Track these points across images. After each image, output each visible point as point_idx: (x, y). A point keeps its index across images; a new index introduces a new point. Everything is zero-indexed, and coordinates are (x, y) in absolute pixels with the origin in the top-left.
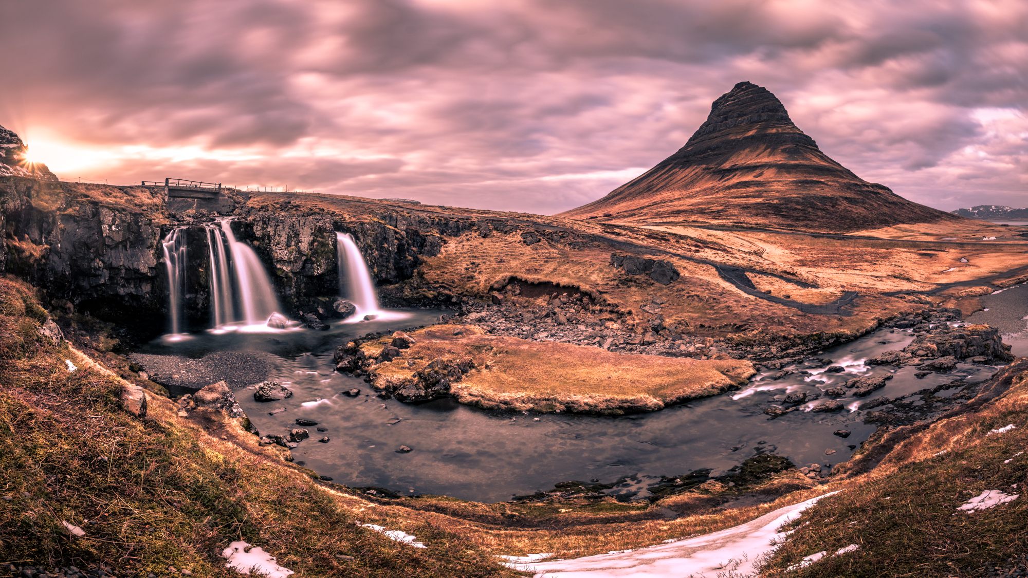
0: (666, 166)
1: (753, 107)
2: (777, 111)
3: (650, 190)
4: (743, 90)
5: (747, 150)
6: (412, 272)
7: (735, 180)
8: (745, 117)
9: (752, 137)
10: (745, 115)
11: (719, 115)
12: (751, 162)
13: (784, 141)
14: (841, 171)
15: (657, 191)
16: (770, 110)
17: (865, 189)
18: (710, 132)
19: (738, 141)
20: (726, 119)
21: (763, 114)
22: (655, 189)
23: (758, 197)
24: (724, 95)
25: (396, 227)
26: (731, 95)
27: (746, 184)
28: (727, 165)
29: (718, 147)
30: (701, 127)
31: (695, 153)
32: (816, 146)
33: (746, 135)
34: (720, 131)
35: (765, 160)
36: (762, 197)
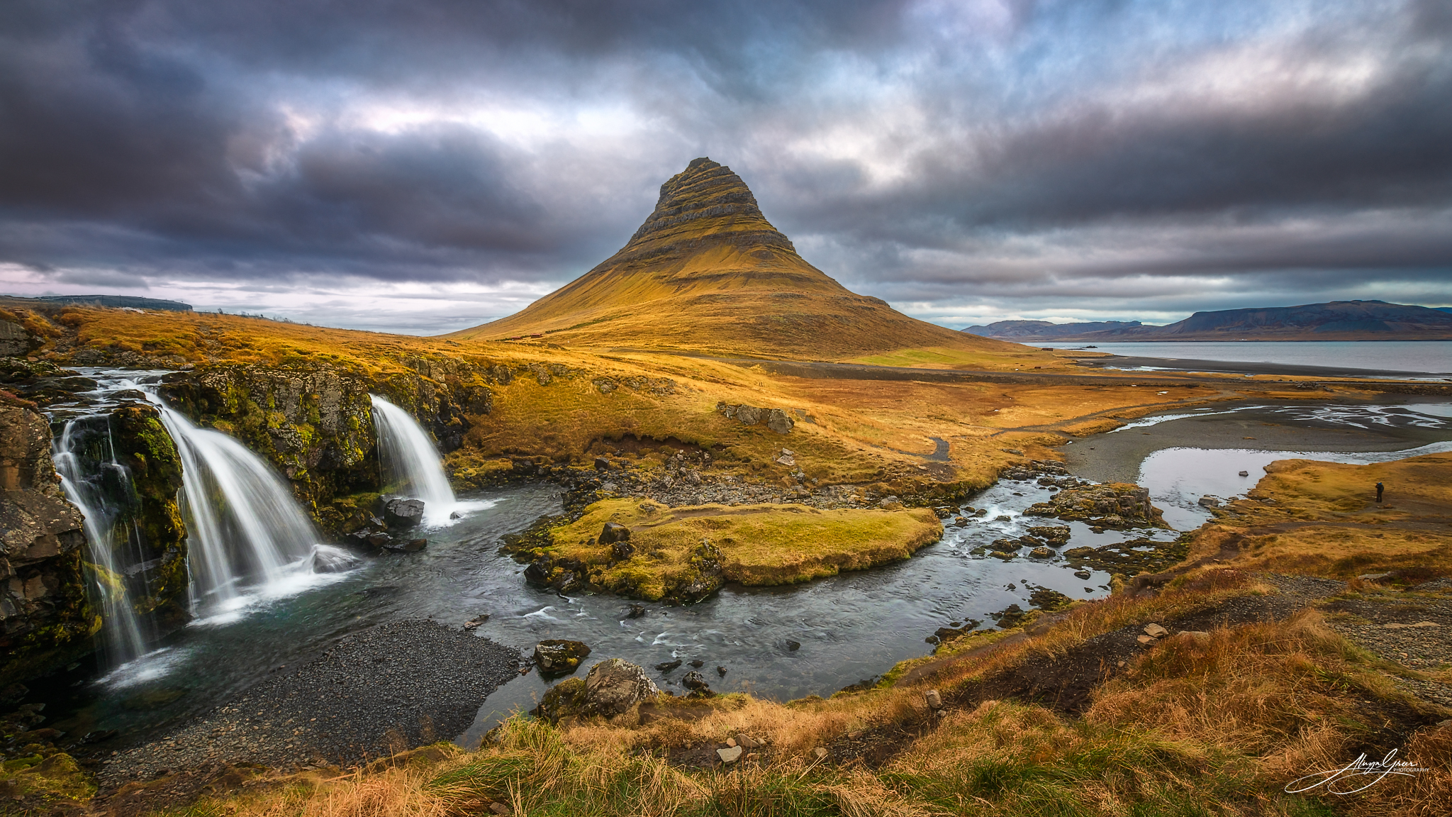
0: (603, 272)
1: (715, 195)
2: (745, 200)
3: (585, 303)
4: (701, 170)
5: (708, 254)
6: (461, 440)
7: (696, 293)
8: (705, 209)
9: (715, 237)
10: (704, 206)
11: (671, 205)
12: (714, 269)
13: (754, 242)
14: (825, 282)
15: (595, 304)
16: (736, 200)
17: (856, 304)
18: (660, 228)
19: (697, 241)
20: (679, 211)
21: (727, 205)
22: (591, 302)
23: (731, 315)
24: (676, 177)
25: (429, 376)
26: (685, 176)
27: (712, 298)
28: (683, 274)
29: (670, 249)
30: (648, 221)
31: (642, 255)
32: (793, 249)
33: (706, 234)
34: (672, 227)
35: (732, 267)
36: (734, 315)
